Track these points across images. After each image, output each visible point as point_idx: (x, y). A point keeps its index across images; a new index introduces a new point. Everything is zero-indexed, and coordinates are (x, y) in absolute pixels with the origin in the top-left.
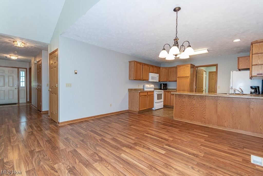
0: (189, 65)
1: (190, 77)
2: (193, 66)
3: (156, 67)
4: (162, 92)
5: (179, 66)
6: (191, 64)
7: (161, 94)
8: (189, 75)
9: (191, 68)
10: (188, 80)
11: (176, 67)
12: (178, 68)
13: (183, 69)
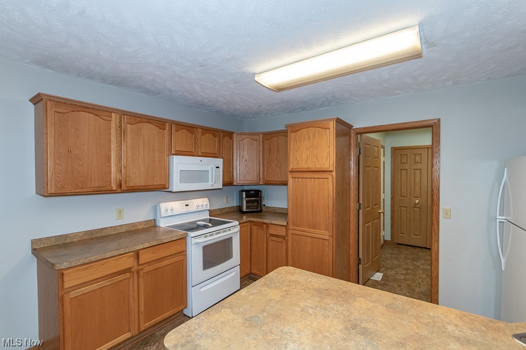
0: (332, 125)
1: (334, 174)
2: (344, 130)
3: (206, 130)
4: (232, 230)
5: (295, 128)
6: (339, 121)
7: (229, 240)
8: (331, 163)
9: (339, 135)
10: (329, 185)
11: (284, 133)
12: (292, 136)
13: (309, 138)
